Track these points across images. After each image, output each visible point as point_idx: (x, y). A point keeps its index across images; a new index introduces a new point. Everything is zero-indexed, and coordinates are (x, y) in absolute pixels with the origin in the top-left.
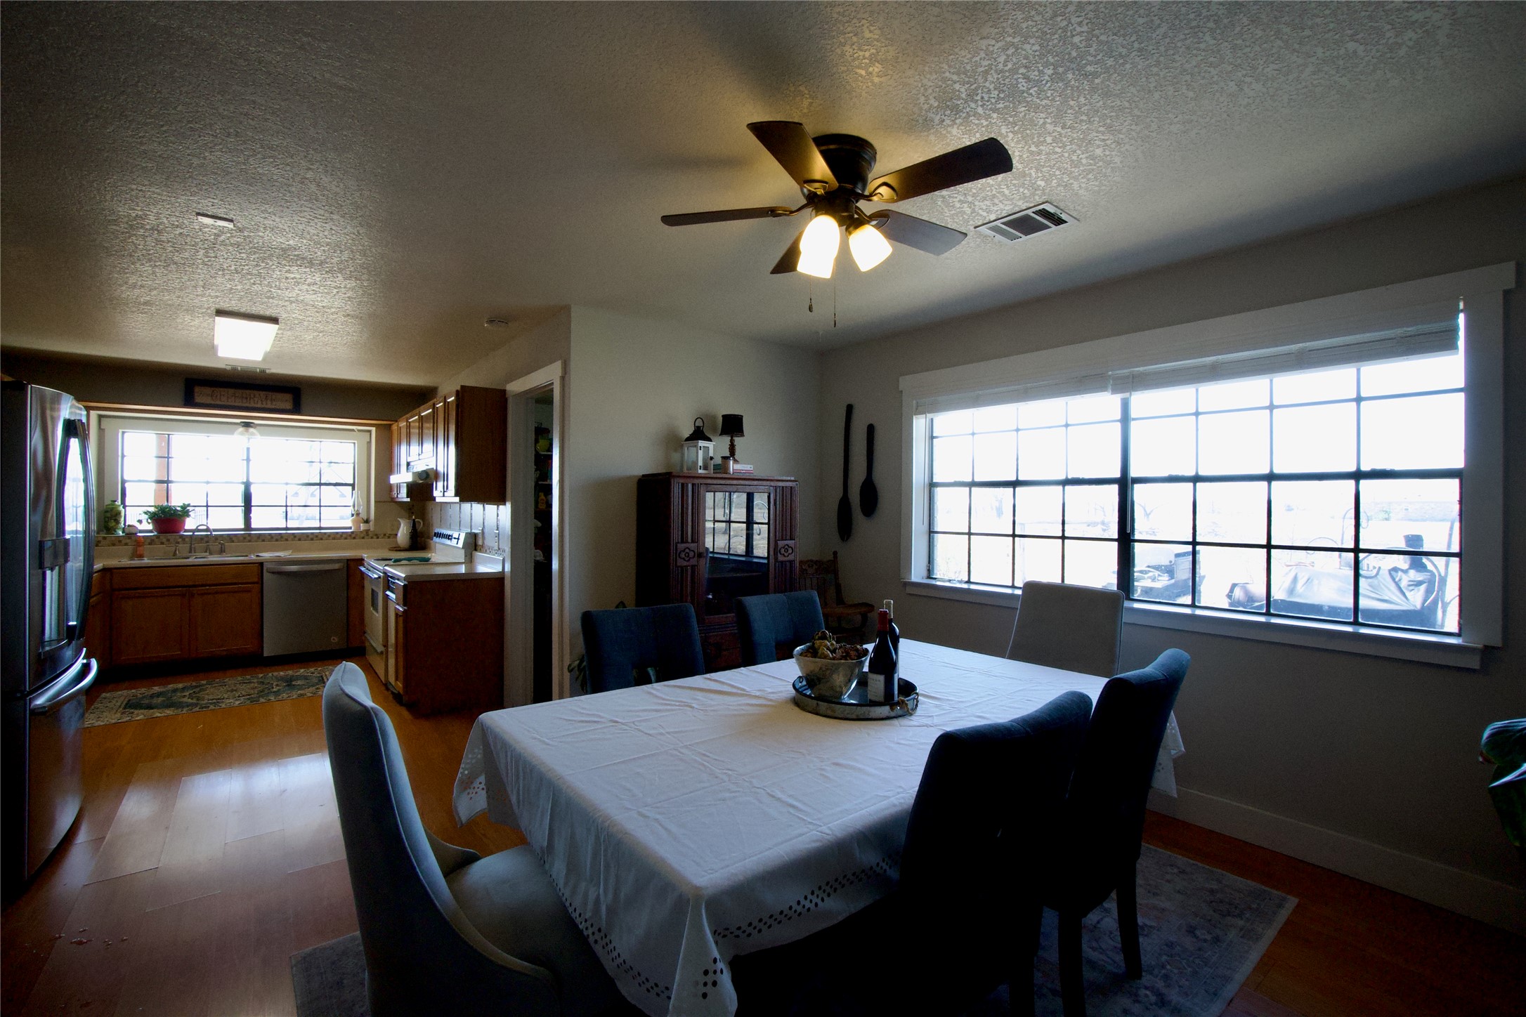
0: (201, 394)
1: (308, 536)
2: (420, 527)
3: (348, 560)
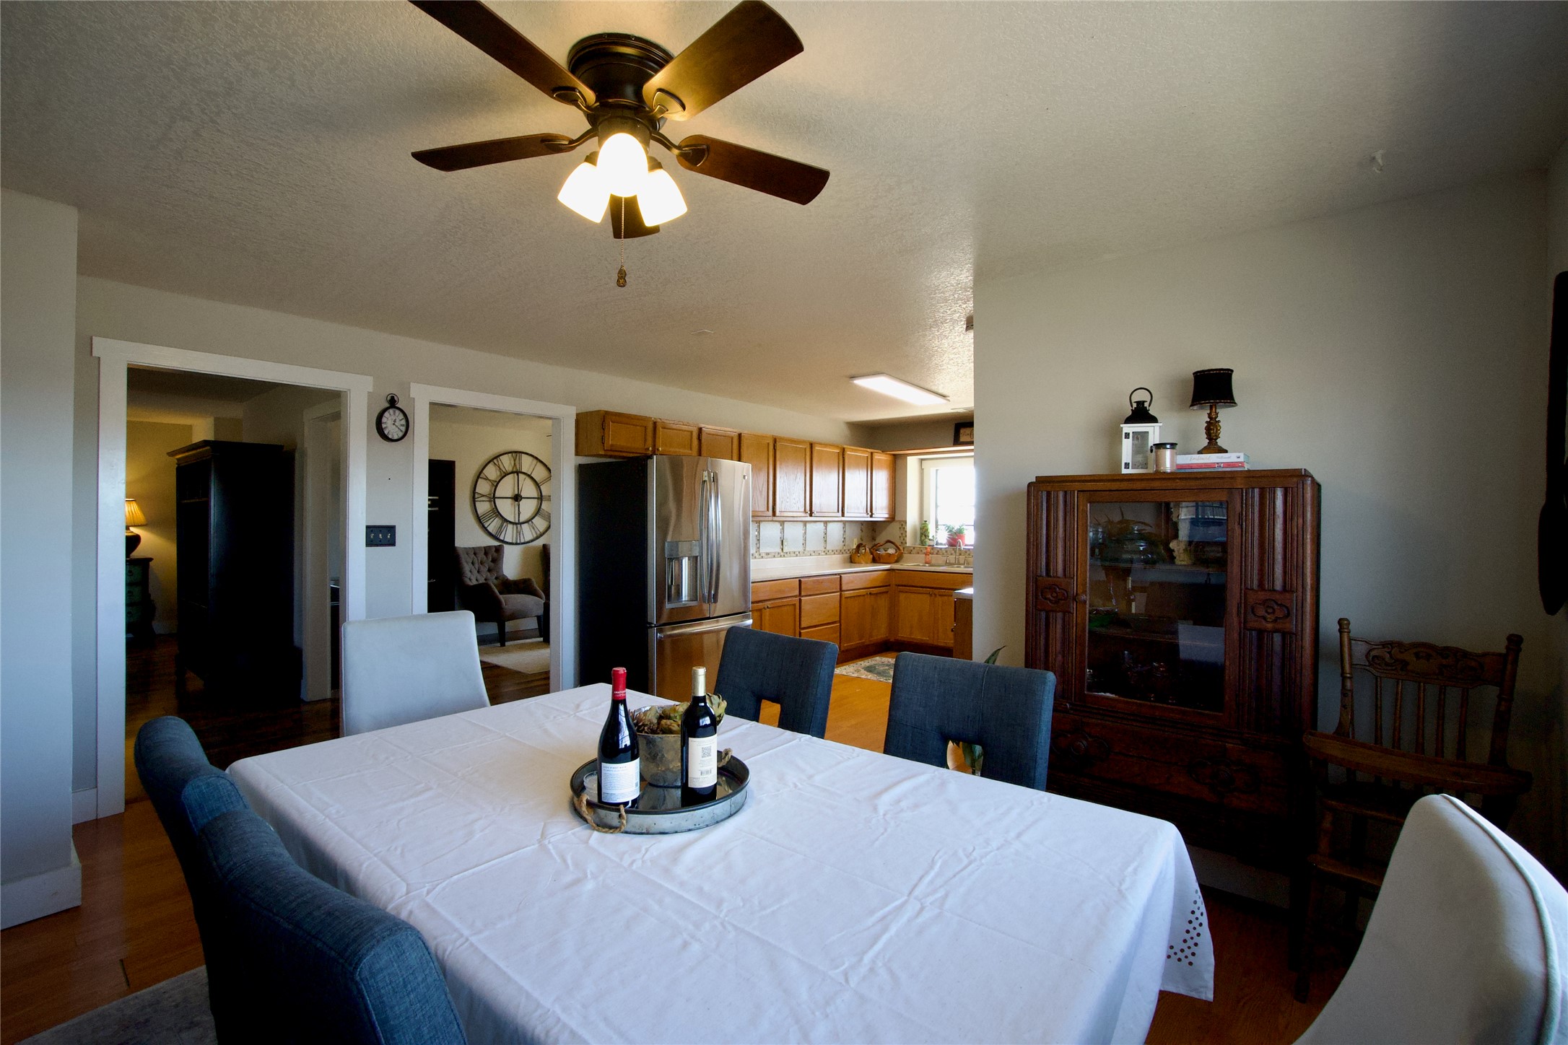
0: (965, 433)
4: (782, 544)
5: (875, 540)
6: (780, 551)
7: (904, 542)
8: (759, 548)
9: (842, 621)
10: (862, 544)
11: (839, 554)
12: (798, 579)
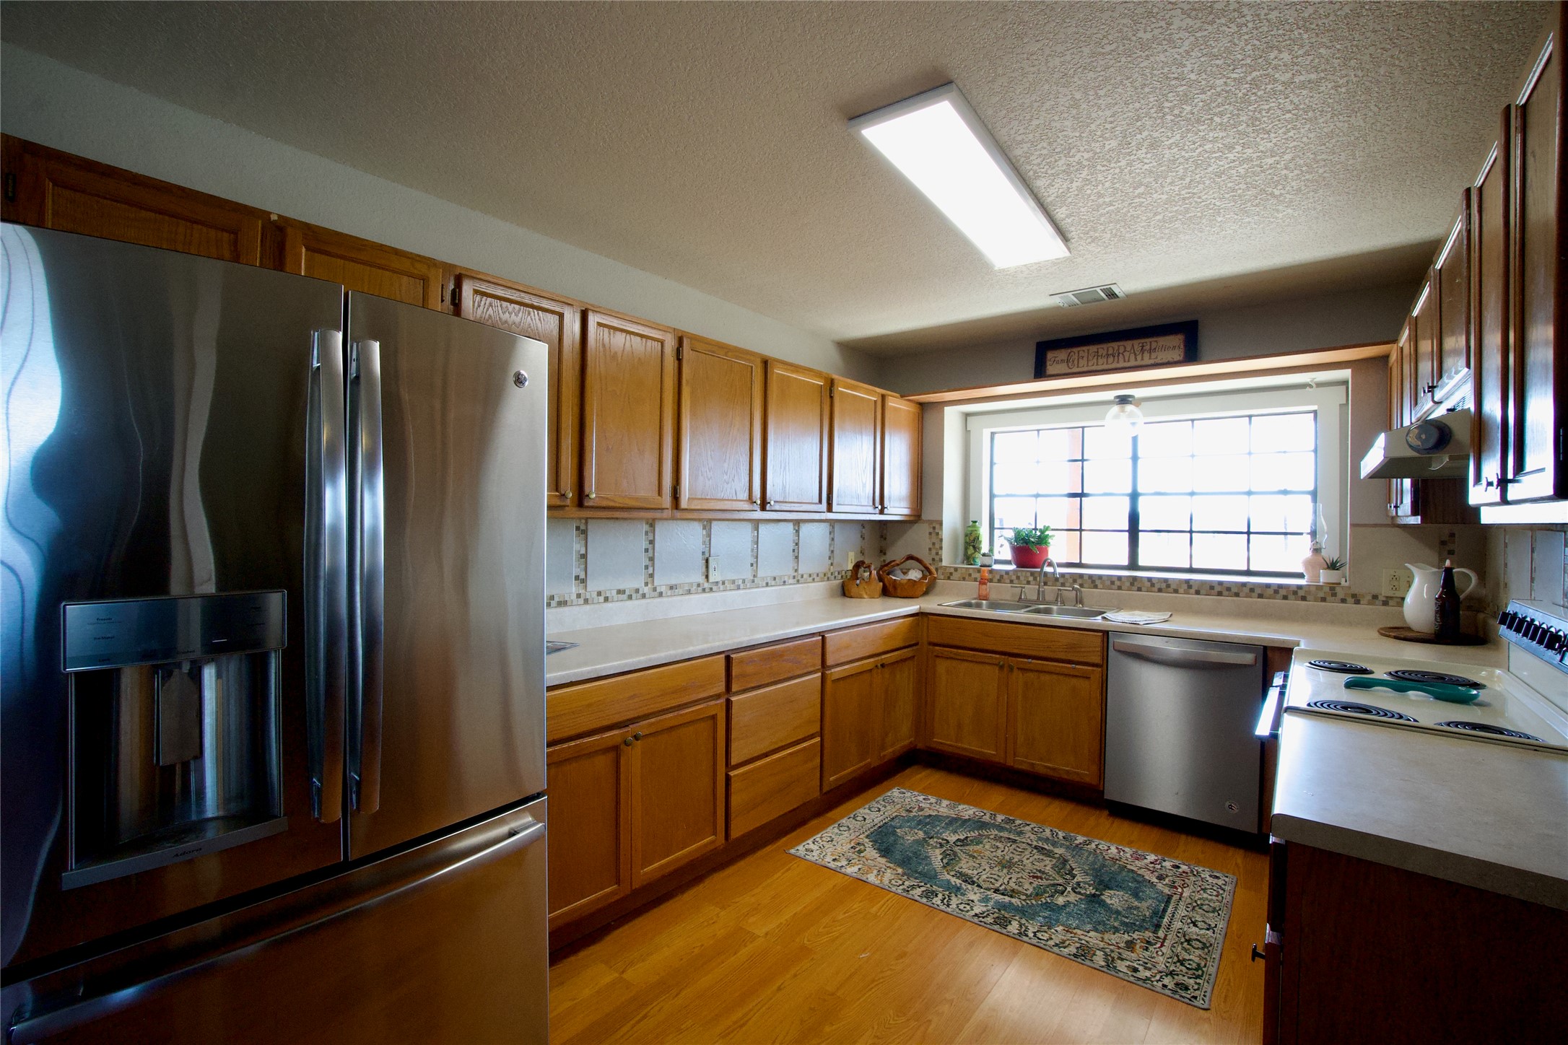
0: (1055, 359)
1: (1212, 588)
2: (1469, 582)
3: (1265, 648)
4: (707, 567)
5: (885, 554)
6: (701, 579)
7: (937, 558)
8: (651, 576)
9: (826, 731)
10: (863, 562)
11: (822, 581)
12: (723, 656)
